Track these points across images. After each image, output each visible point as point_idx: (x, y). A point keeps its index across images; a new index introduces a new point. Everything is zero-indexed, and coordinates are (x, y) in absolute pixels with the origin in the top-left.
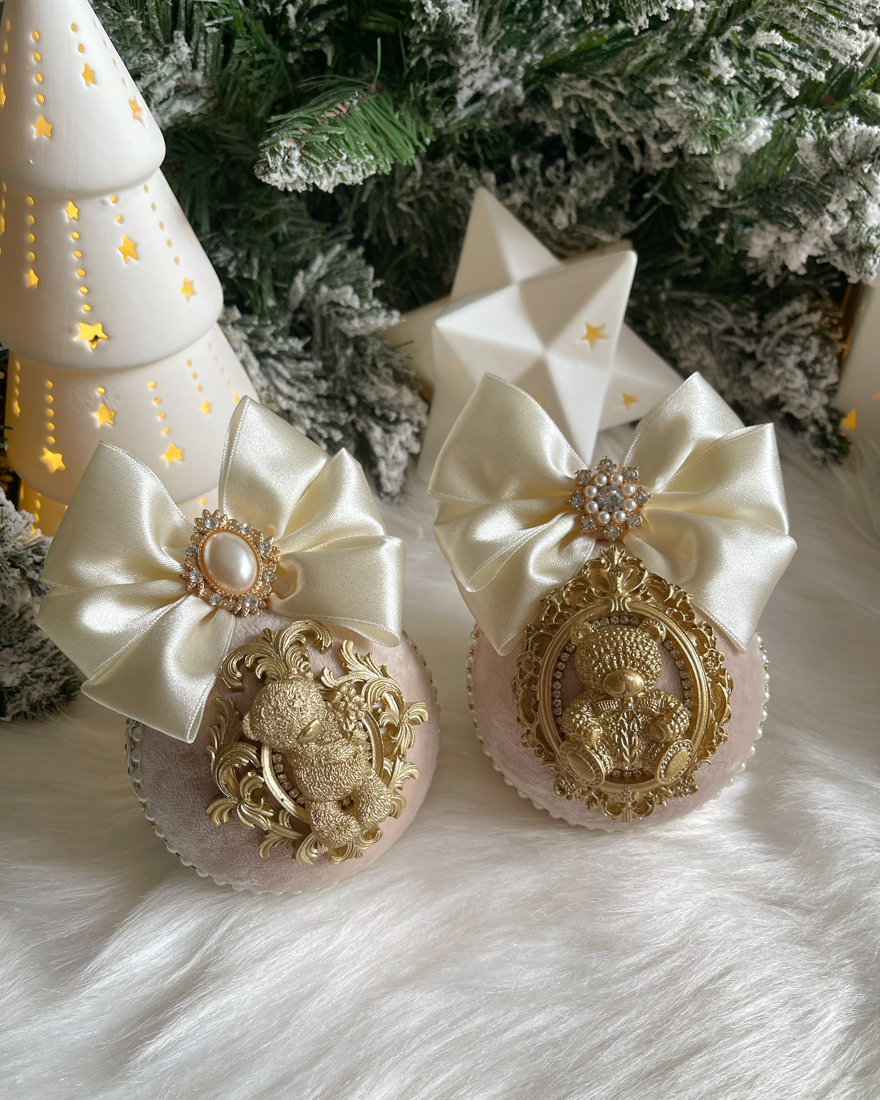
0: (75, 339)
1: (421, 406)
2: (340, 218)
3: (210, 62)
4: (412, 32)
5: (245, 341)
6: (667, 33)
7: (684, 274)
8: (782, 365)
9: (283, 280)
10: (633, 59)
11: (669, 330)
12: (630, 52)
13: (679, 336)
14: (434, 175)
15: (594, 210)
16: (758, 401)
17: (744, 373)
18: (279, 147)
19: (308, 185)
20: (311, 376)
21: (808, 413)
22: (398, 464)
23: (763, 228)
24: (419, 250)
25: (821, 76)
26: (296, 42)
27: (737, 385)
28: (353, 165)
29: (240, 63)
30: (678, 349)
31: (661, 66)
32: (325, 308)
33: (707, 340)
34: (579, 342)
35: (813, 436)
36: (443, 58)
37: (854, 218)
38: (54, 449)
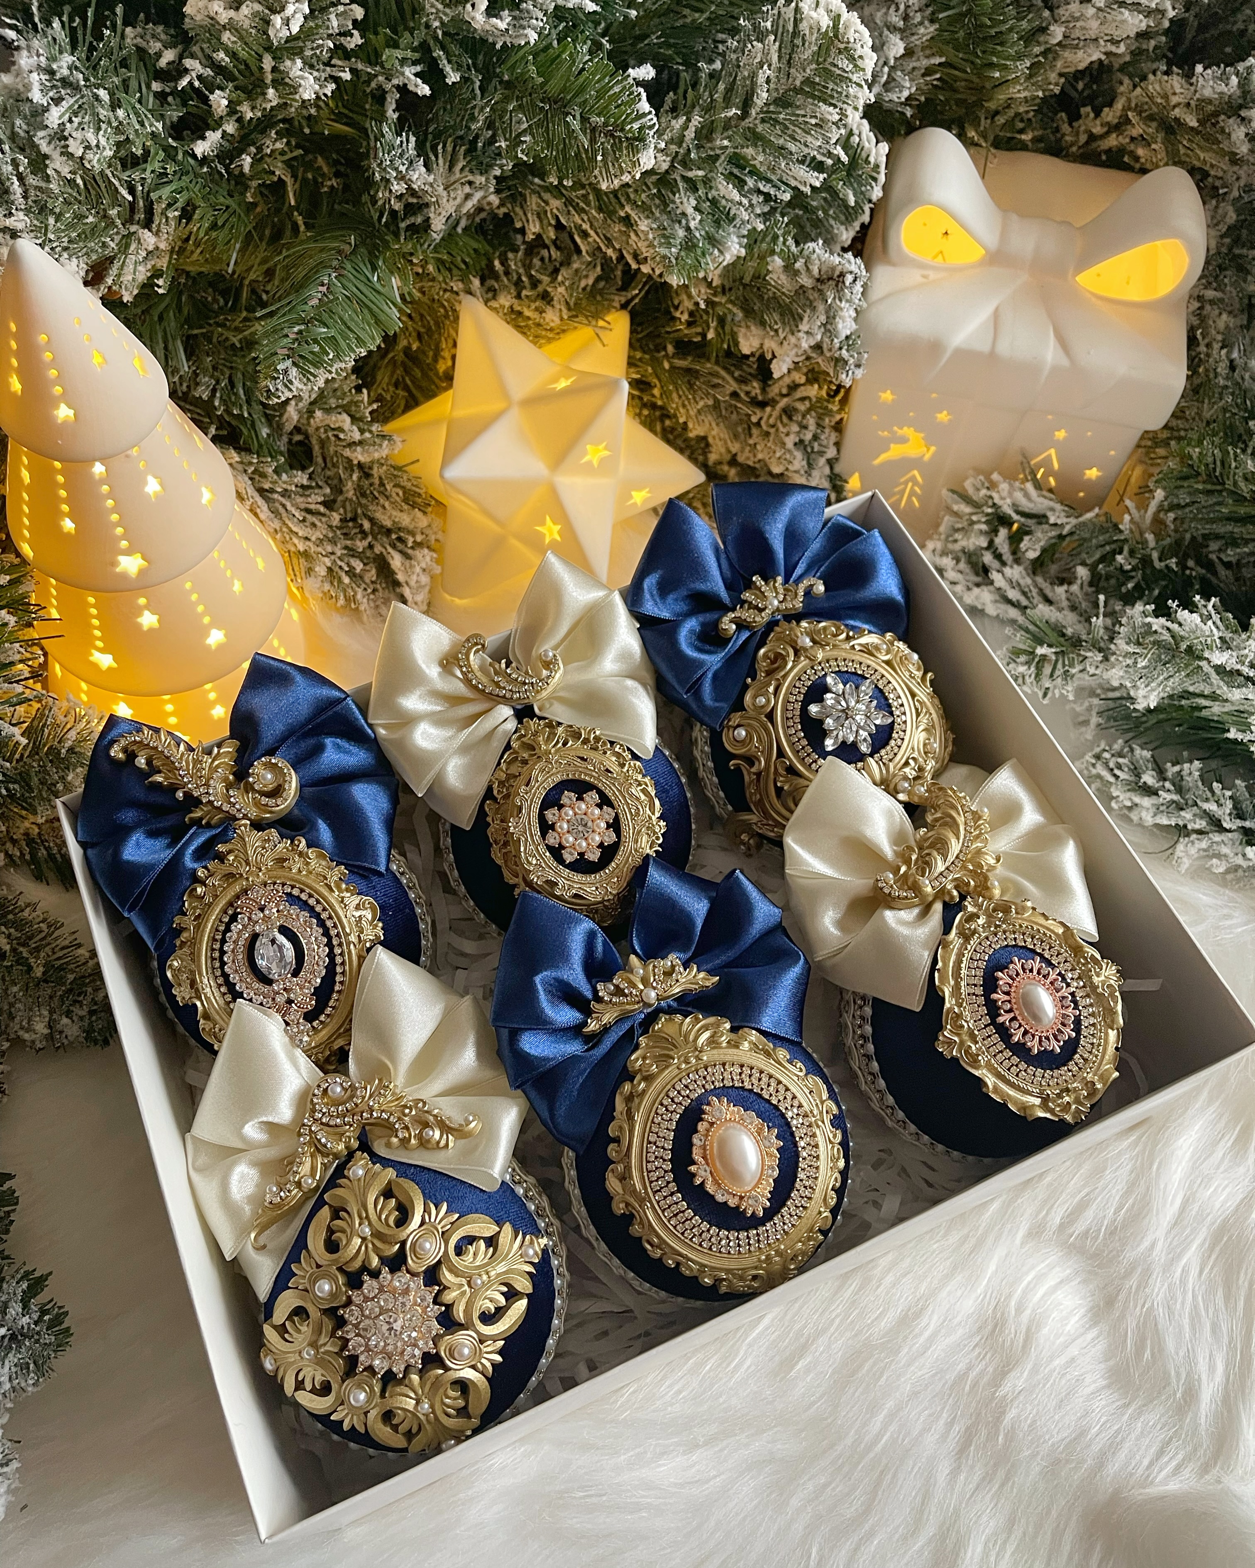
0: (118, 570)
22: (420, 587)
23: (749, 329)
32: (322, 432)
38: (102, 651)
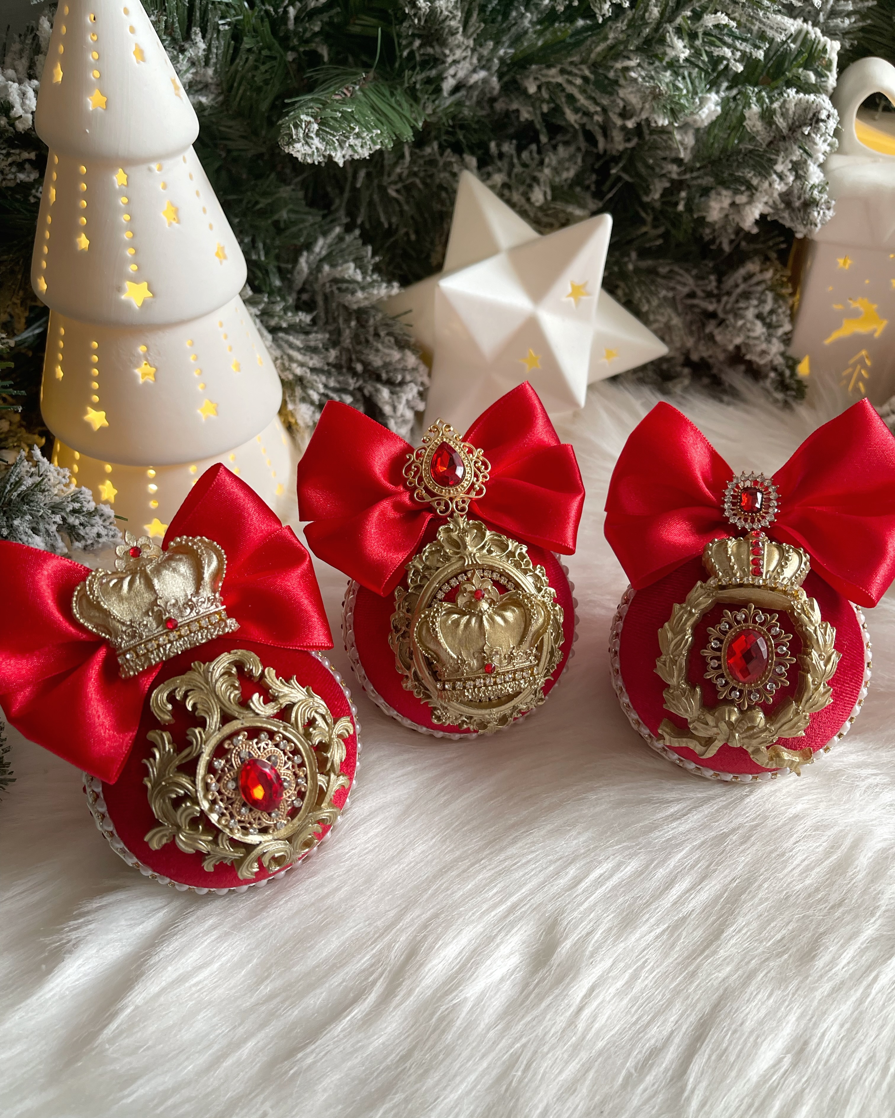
0: (123, 297)
1: (422, 368)
2: (333, 208)
3: (220, 58)
4: (405, 24)
5: (257, 316)
6: (625, 22)
7: (647, 245)
8: (742, 317)
9: (287, 262)
10: (596, 47)
11: (638, 295)
12: (593, 42)
13: (648, 301)
14: (421, 162)
15: (566, 188)
16: (721, 357)
17: (707, 330)
18: (301, 121)
19: (324, 156)
20: (321, 345)
21: (768, 358)
22: (405, 422)
23: (719, 194)
24: (407, 234)
25: (760, 54)
26: (295, 42)
27: (702, 342)
28: (363, 138)
29: (247, 59)
30: (647, 313)
31: (622, 51)
32: (328, 285)
33: (673, 303)
34: (564, 299)
35: (773, 382)
36: (430, 50)
37: (798, 177)
38: (97, 407)
